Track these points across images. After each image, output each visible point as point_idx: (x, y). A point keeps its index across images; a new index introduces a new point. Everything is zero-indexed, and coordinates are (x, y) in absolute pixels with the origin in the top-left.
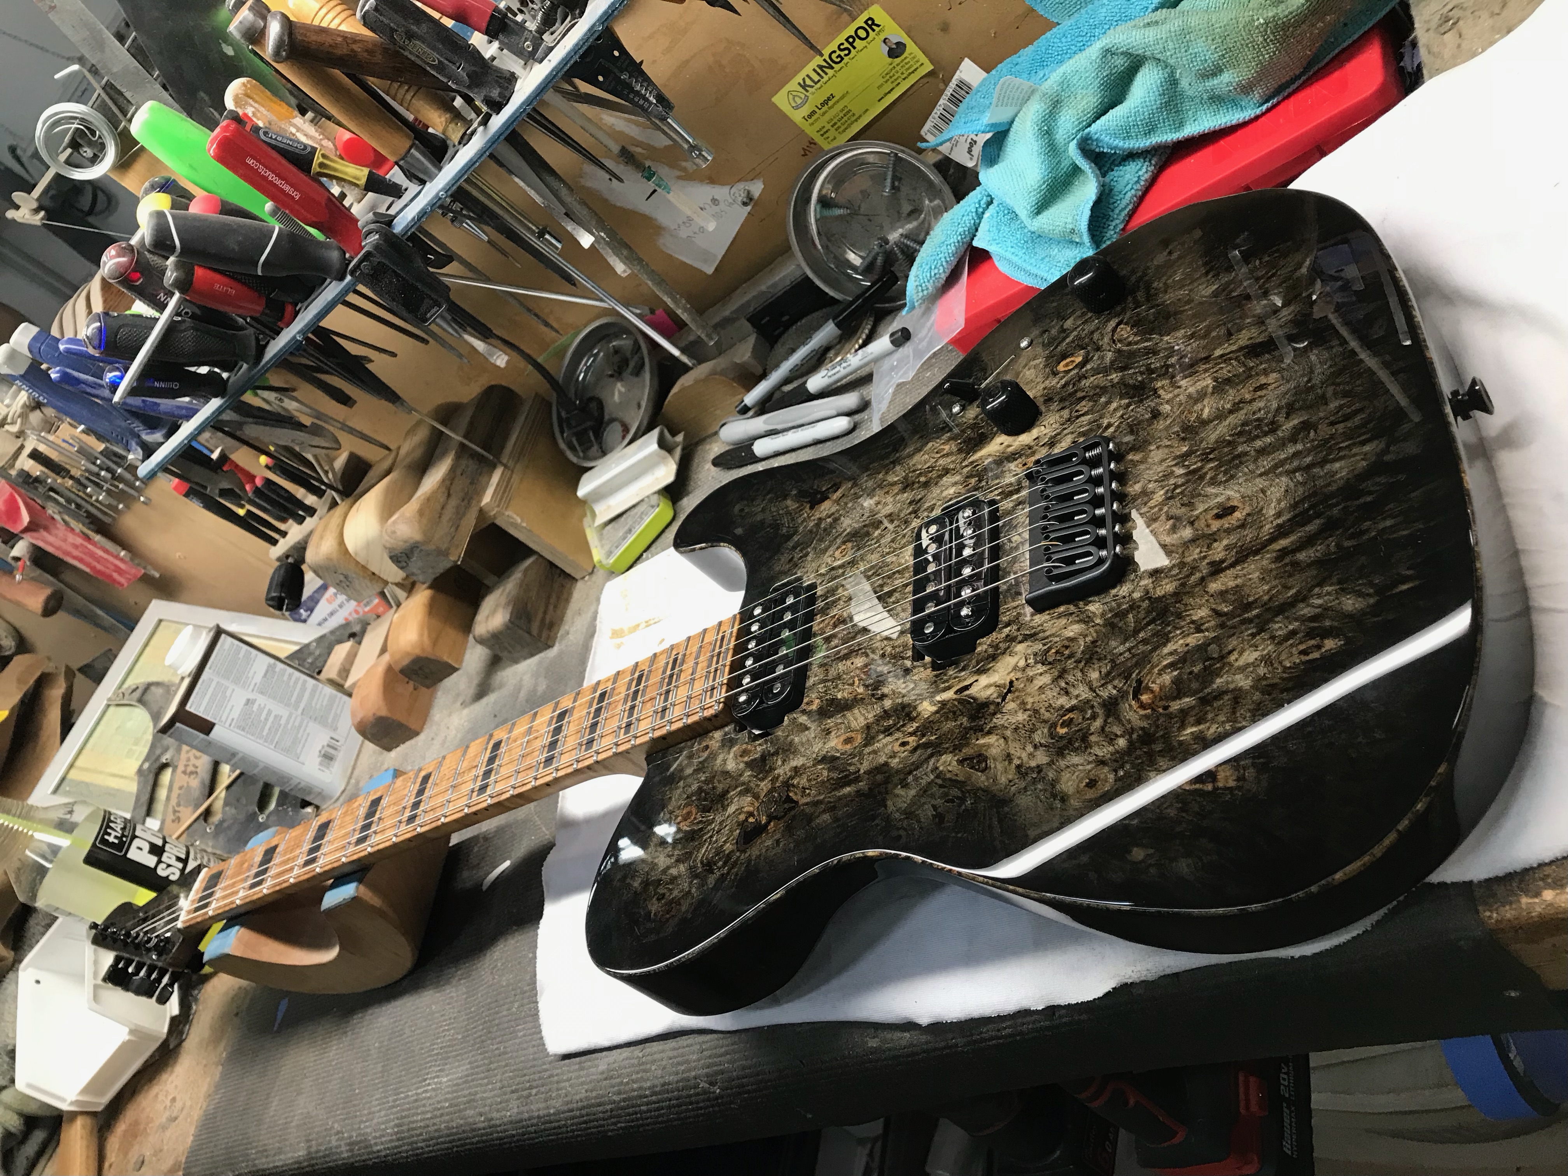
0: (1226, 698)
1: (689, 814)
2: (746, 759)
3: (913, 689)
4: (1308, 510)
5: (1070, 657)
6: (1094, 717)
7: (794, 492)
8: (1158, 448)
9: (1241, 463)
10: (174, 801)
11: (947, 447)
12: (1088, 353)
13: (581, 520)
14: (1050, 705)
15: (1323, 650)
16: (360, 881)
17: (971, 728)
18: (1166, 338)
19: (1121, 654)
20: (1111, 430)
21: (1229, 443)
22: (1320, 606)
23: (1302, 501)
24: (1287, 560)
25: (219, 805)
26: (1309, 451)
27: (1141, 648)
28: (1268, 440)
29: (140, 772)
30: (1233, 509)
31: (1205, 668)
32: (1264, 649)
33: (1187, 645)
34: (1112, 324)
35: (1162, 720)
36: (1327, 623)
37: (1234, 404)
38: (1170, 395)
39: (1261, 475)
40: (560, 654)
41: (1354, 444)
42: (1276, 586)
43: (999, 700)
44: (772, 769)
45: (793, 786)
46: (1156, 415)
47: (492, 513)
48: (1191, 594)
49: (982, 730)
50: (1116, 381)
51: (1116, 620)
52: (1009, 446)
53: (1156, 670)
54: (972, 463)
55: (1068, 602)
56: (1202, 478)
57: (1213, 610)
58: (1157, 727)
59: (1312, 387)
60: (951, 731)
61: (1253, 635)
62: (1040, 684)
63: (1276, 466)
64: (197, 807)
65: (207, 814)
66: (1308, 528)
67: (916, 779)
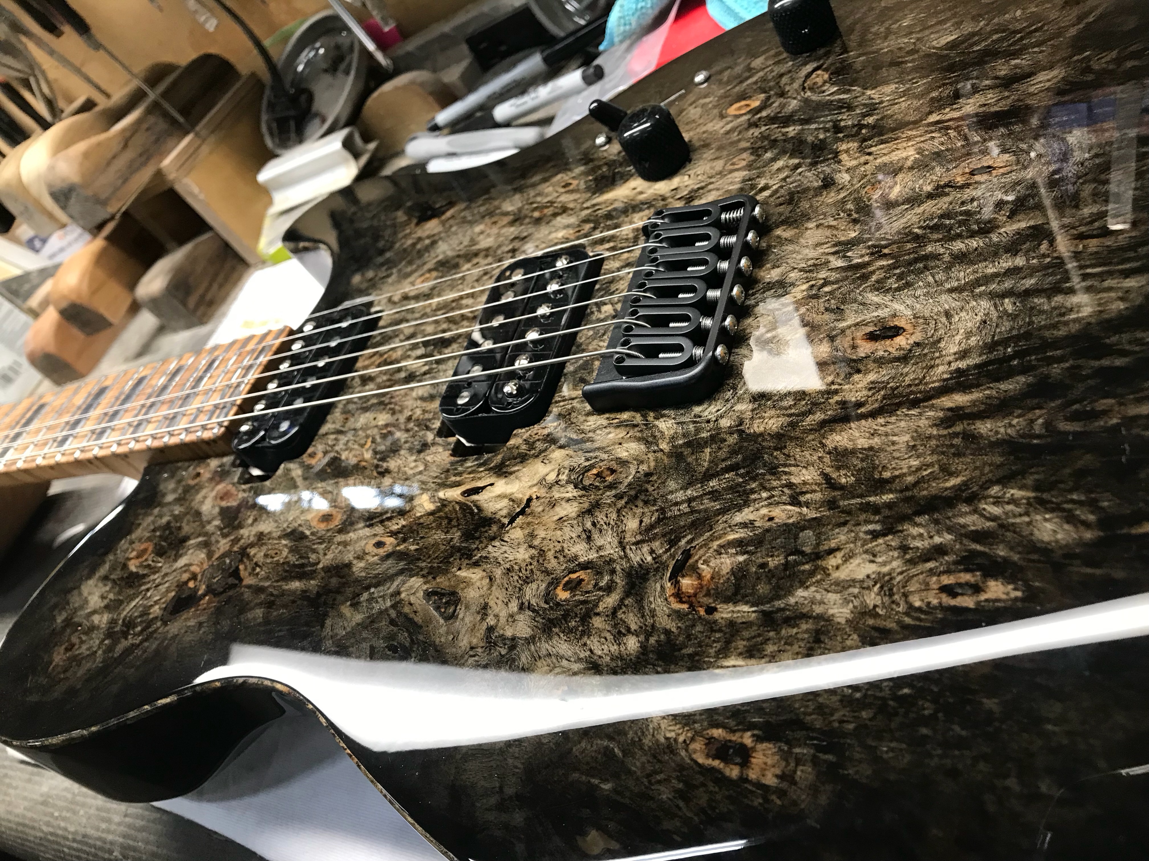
0: (804, 627)
1: (145, 551)
2: (224, 504)
3: (420, 473)
4: (1012, 357)
5: (611, 486)
6: (609, 589)
7: (409, 204)
8: (818, 226)
9: (926, 268)
11: (575, 182)
12: (768, 98)
14: (562, 550)
15: (983, 597)
17: (459, 550)
18: (869, 92)
19: (677, 504)
20: (766, 193)
21: (917, 238)
22: (994, 518)
23: (1005, 342)
24: (958, 428)
26: (1032, 271)
27: (708, 504)
28: (974, 243)
30: (896, 331)
31: (786, 565)
32: (884, 564)
33: (771, 519)
34: (809, 68)
35: (699, 628)
36: (1001, 552)
37: (938, 187)
38: (854, 163)
39: (951, 291)
41: (1110, 274)
42: (931, 465)
43: (506, 521)
44: (240, 526)
45: (248, 555)
46: (828, 183)
47: (172, 177)
48: (800, 442)
49: (470, 557)
50: (791, 135)
51: (687, 451)
52: (641, 193)
53: (715, 545)
54: (594, 205)
55: (636, 409)
56: (865, 277)
57: (826, 476)
58: (689, 637)
59: (1062, 179)
60: (436, 545)
61: (875, 535)
62: (562, 513)
63: (977, 283)
66: (1004, 386)
67: (370, 600)
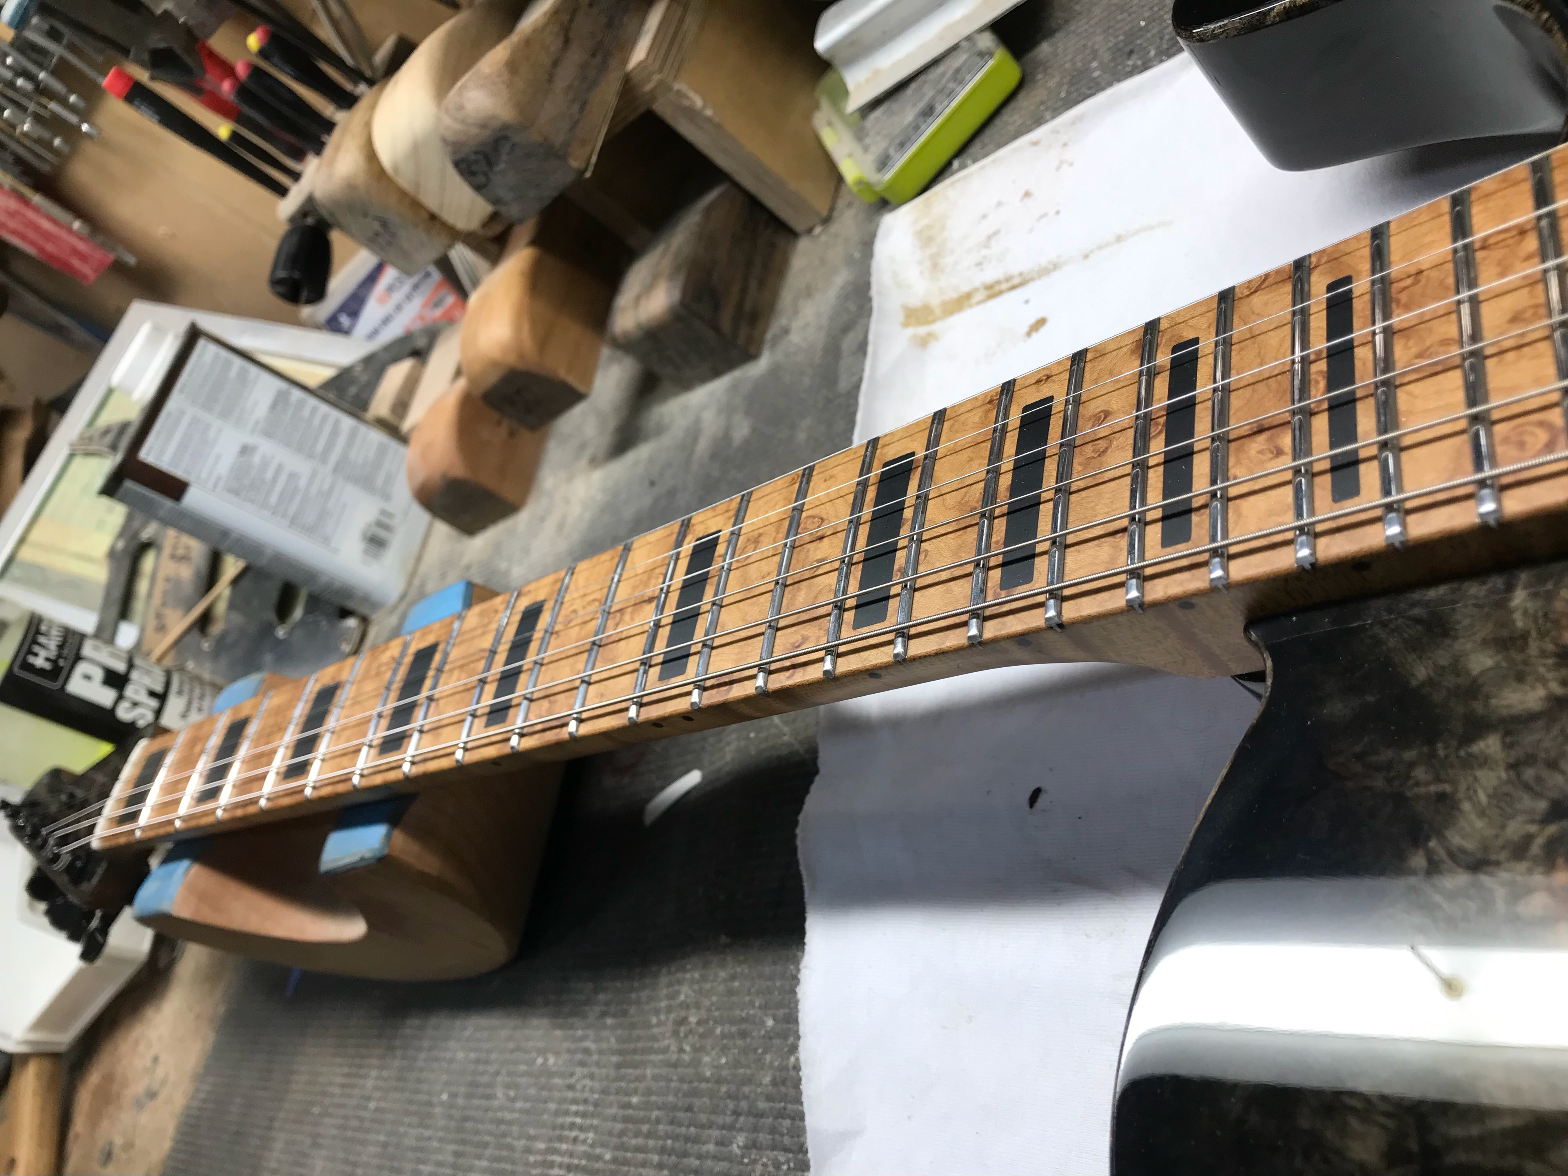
10: (157, 599)
13: (808, 117)
16: (394, 821)
25: (221, 608)
29: (112, 554)
40: (775, 372)
47: (648, 87)
64: (189, 608)
65: (204, 621)
